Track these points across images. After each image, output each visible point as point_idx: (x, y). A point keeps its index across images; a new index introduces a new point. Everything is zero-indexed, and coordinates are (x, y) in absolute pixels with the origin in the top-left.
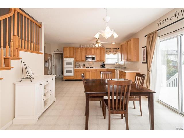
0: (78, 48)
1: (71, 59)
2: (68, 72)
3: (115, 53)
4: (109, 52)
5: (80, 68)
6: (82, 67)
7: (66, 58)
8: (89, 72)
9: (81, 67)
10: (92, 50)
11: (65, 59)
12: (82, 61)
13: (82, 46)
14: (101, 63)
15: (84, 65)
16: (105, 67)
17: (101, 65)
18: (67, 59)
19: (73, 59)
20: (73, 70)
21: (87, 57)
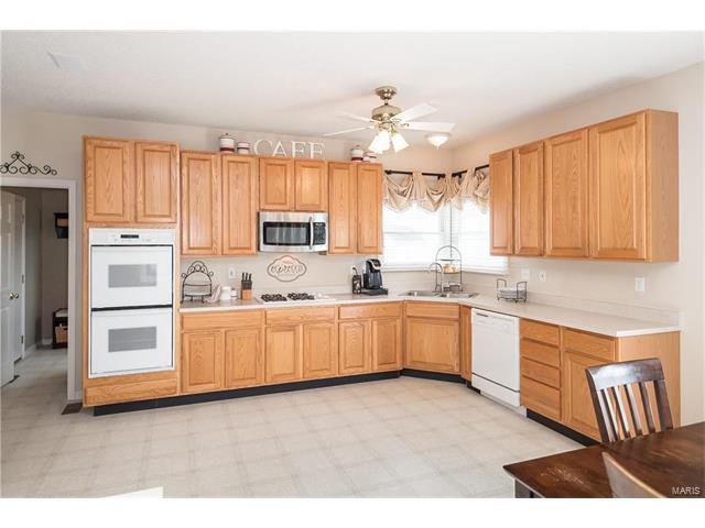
0: (201, 156)
1: (146, 235)
2: (120, 341)
3: (437, 198)
4: (403, 194)
5: (219, 302)
6: (228, 294)
7: (109, 225)
8: (292, 328)
9: (226, 297)
10: (306, 172)
11: (96, 235)
12: (238, 251)
13: (228, 143)
14: (357, 265)
15: (247, 284)
16: (385, 292)
18: (113, 235)
19: (169, 235)
21: (267, 225)
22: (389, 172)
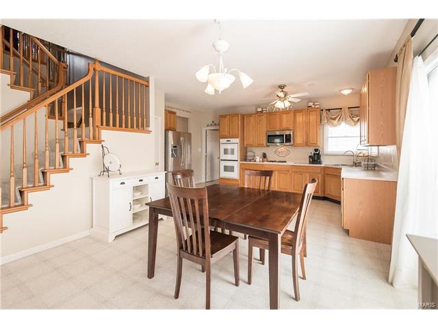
0: (250, 115)
1: (233, 140)
3: (356, 119)
4: (335, 119)
5: (255, 161)
6: (258, 159)
7: (224, 138)
11: (222, 141)
12: (260, 146)
13: (259, 110)
14: (311, 151)
15: (264, 156)
16: (321, 163)
17: (310, 157)
18: (225, 141)
19: (237, 140)
20: (236, 165)
21: (269, 136)
22: (329, 110)
